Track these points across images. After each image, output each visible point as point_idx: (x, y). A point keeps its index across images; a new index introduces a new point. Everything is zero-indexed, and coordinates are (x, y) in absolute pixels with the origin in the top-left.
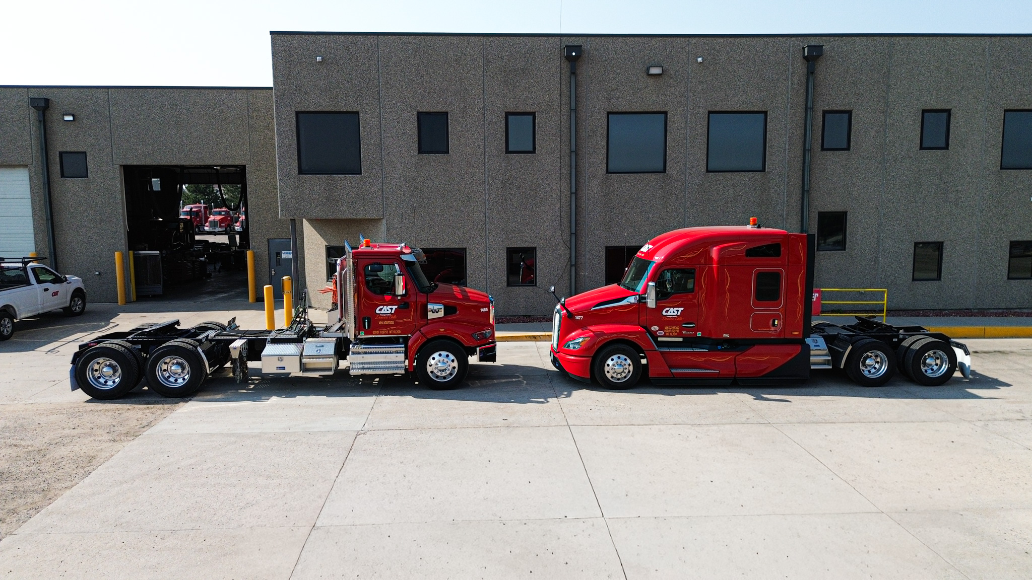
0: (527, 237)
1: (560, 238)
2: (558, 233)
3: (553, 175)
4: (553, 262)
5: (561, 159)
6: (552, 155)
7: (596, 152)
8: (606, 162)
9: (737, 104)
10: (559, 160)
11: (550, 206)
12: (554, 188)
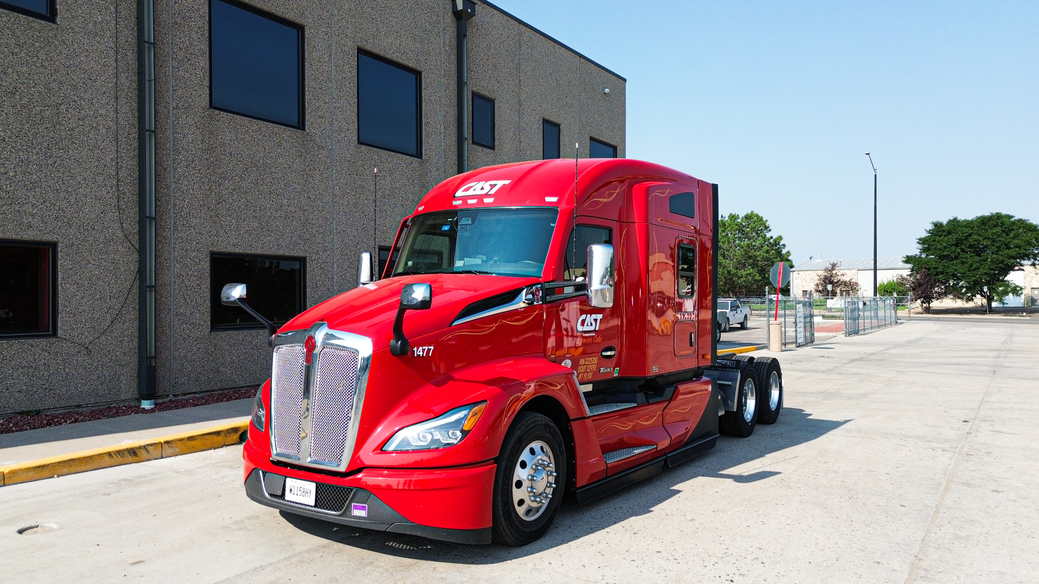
0: (33, 216)
1: (117, 225)
2: (113, 214)
3: (98, 83)
4: (99, 279)
5: (117, 53)
6: (98, 39)
7: (189, 60)
8: (208, 84)
9: (390, 50)
10: (112, 53)
11: (92, 151)
12: (103, 112)
